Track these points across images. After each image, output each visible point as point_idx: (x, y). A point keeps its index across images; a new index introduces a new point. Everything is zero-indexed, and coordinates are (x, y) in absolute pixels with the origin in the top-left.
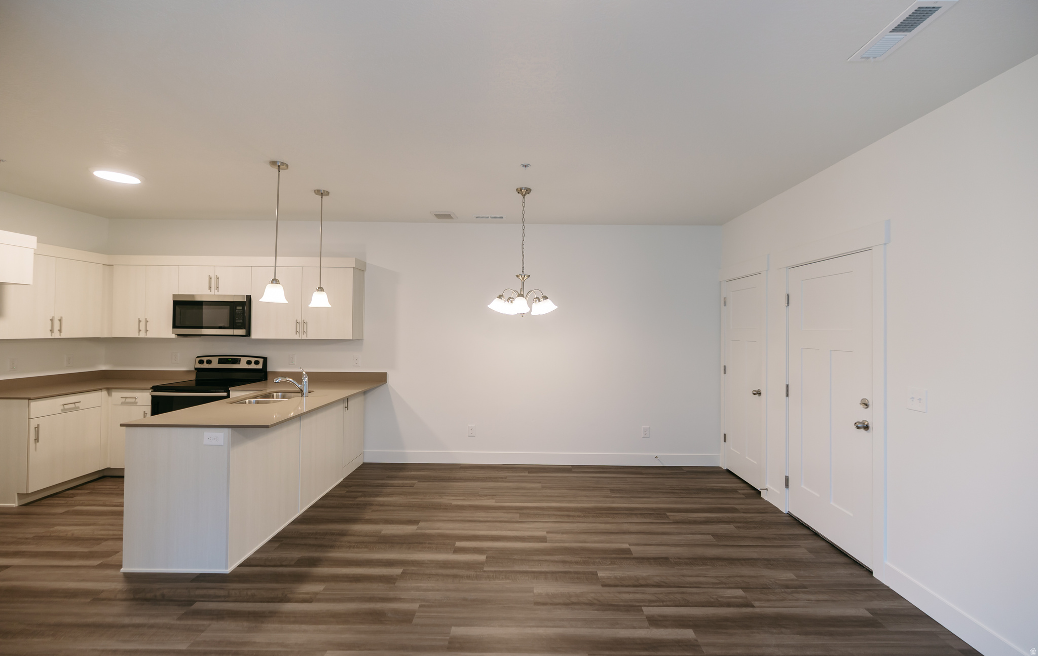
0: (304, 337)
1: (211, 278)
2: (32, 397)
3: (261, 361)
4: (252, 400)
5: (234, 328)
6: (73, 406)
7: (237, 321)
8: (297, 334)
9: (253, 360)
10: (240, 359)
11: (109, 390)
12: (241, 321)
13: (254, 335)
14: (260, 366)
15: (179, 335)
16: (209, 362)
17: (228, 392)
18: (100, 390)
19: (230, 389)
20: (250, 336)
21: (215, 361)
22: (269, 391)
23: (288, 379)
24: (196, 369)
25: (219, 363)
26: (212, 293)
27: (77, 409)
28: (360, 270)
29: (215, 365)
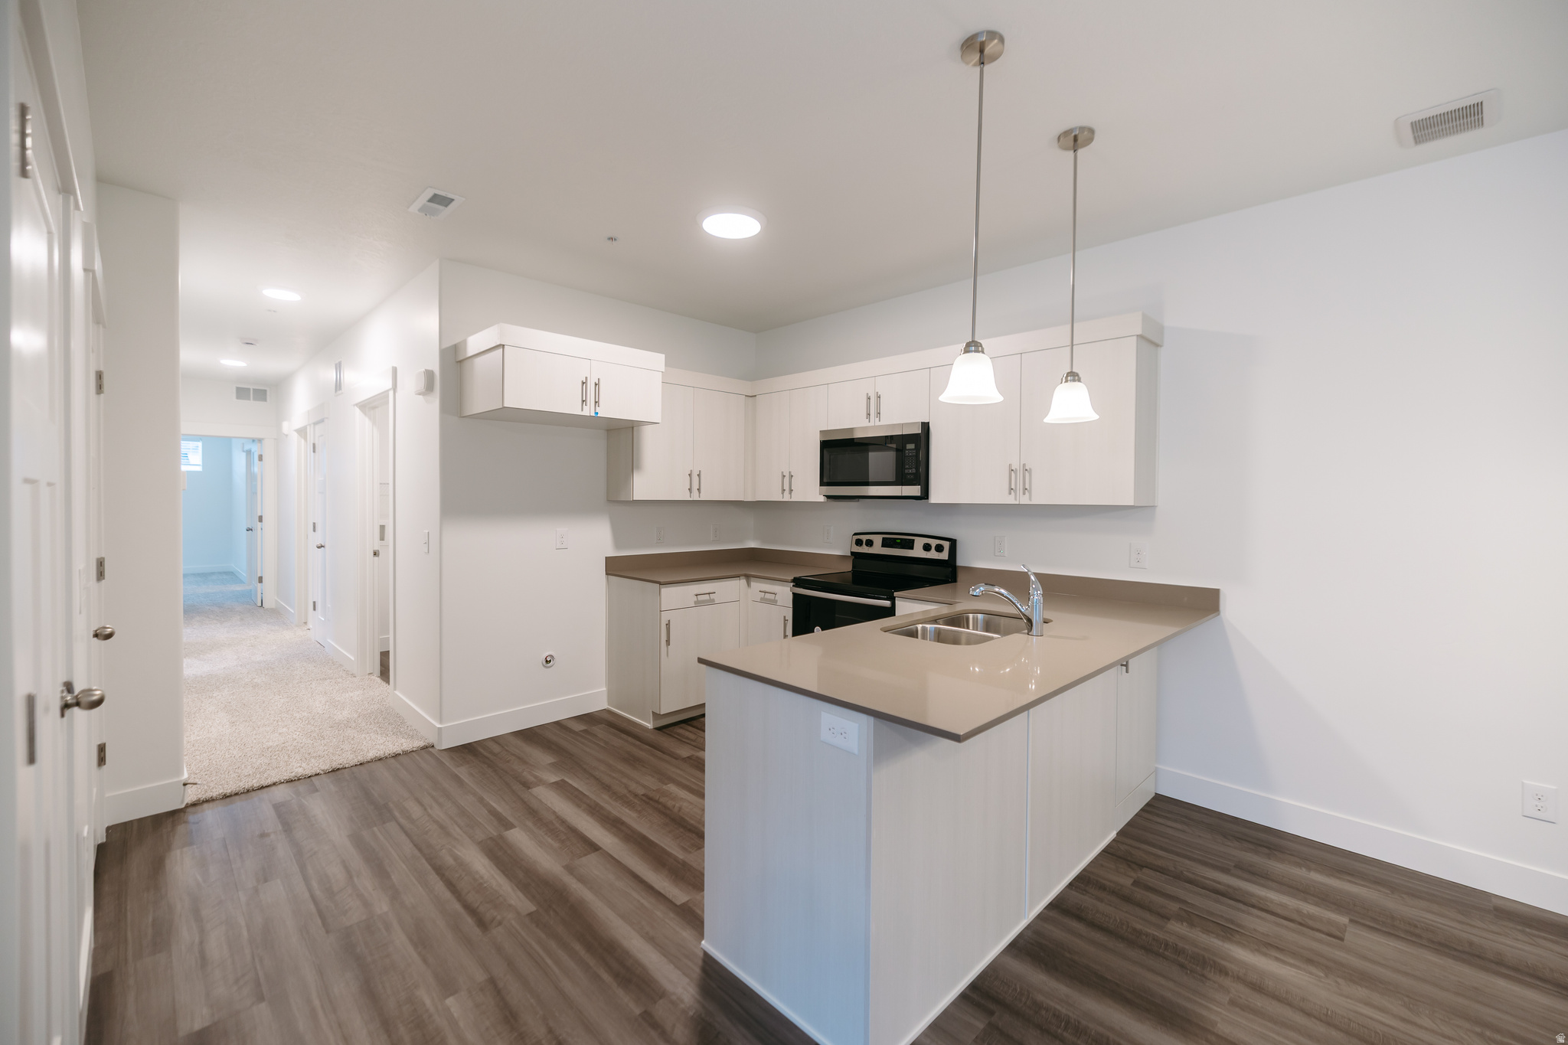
0: (1024, 500)
1: (869, 398)
2: (662, 580)
3: (946, 545)
4: (928, 626)
5: (902, 484)
6: (706, 597)
7: (906, 471)
8: (1010, 494)
9: (934, 543)
10: (914, 540)
11: (748, 577)
12: (914, 471)
13: (935, 497)
14: (944, 556)
15: (828, 497)
16: (870, 543)
17: (893, 599)
18: (738, 576)
19: (896, 594)
20: (928, 498)
21: (878, 540)
22: (961, 606)
23: (997, 590)
24: (852, 553)
25: (883, 545)
26: (872, 424)
27: (711, 602)
28: (1150, 342)
29: (877, 549)
